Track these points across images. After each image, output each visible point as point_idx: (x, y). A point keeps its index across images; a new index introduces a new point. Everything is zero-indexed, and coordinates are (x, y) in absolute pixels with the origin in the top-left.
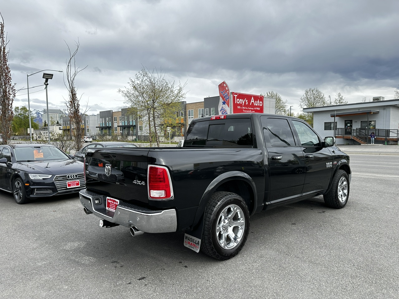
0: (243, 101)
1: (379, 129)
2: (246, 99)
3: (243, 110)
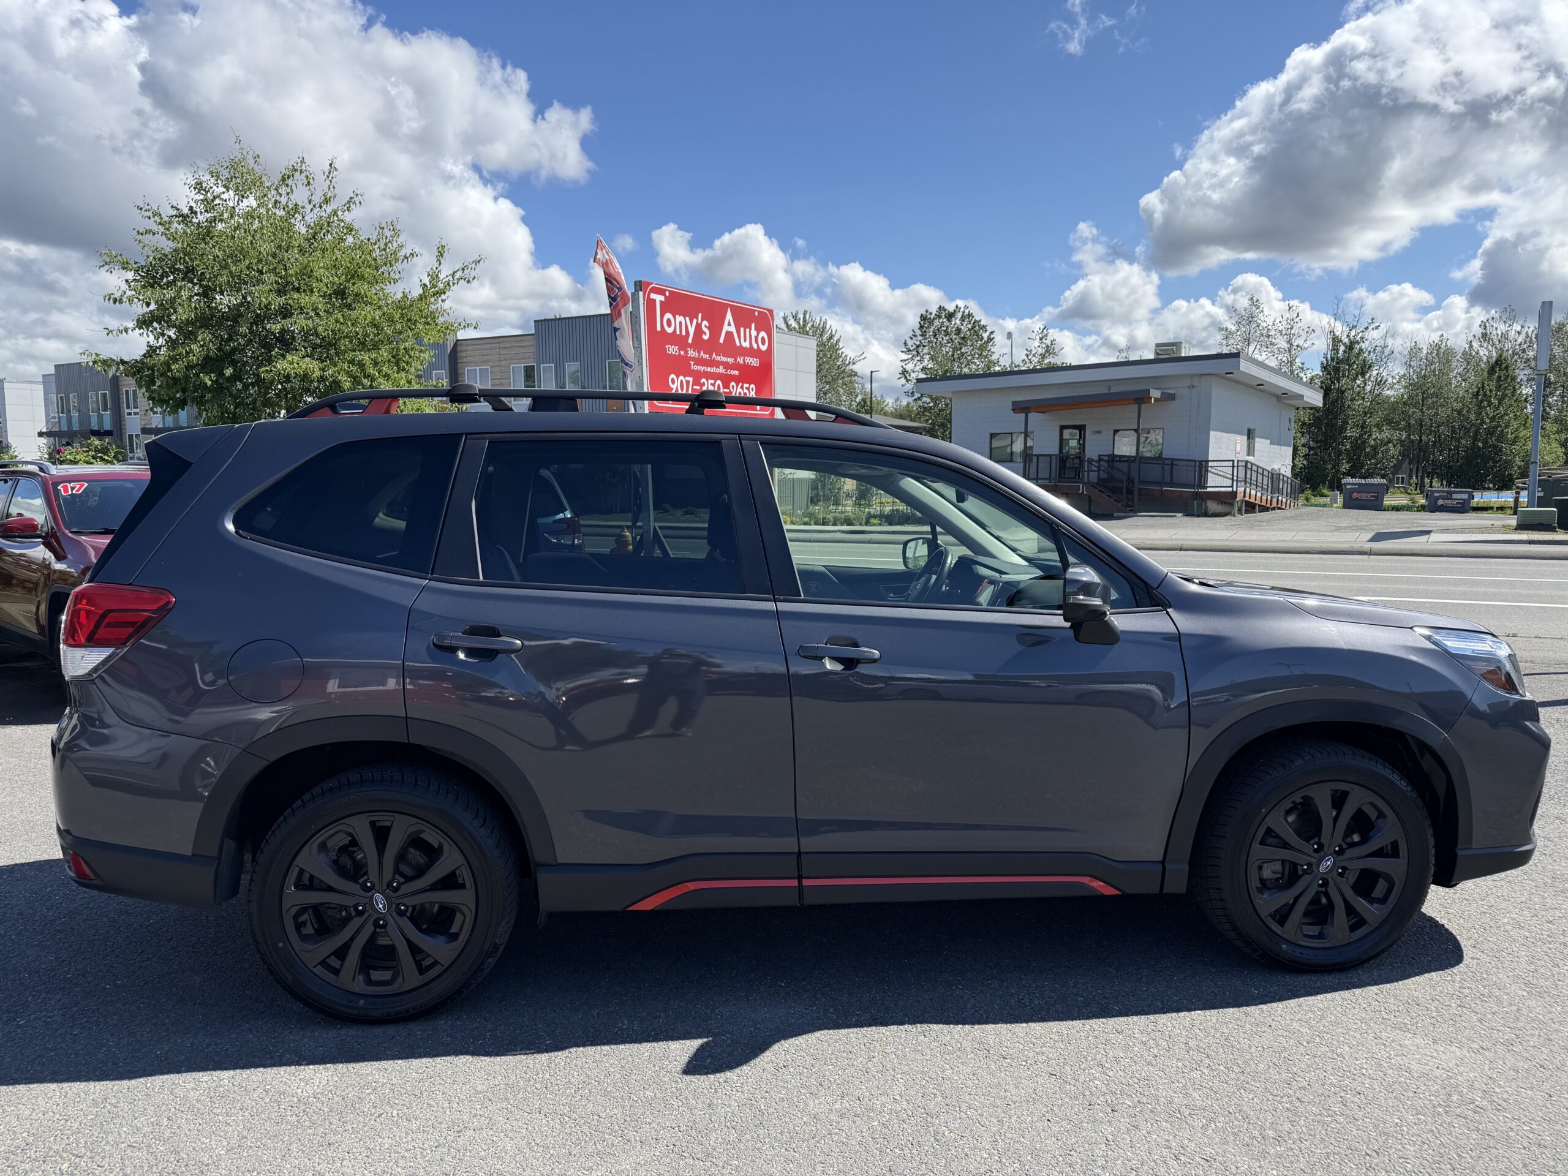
0: (691, 323)
1: (1172, 460)
2: (700, 315)
3: (692, 363)
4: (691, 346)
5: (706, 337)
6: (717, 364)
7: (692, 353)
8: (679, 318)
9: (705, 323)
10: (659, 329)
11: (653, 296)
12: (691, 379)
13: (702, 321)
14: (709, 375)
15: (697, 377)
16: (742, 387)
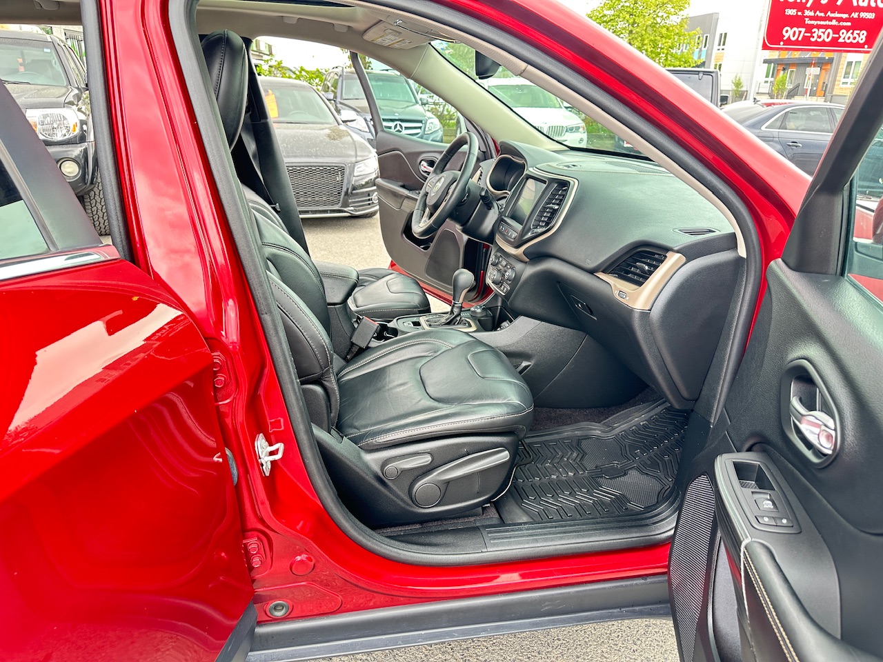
3: (807, 19)
4: (808, 9)
5: (823, 2)
6: (831, 19)
7: (807, 13)
12: (803, 30)
14: (819, 27)
15: (809, 28)
16: (852, 33)
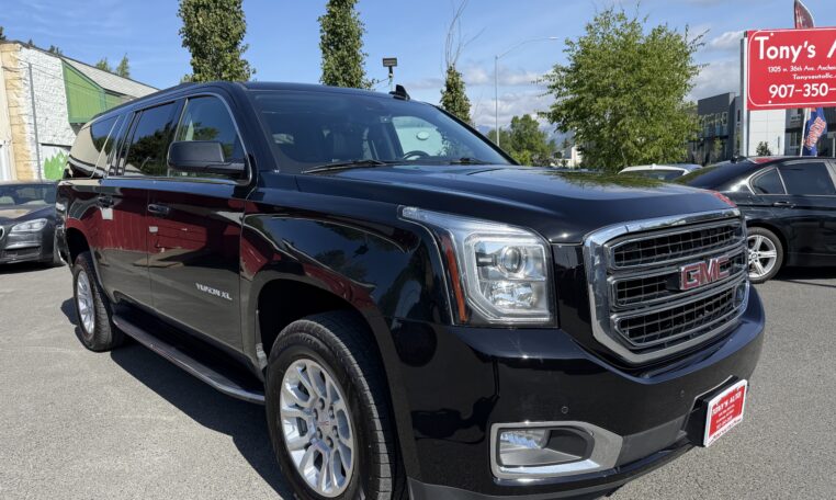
0: (796, 49)
2: (806, 43)
3: (795, 75)
4: (794, 64)
5: (810, 56)
6: (823, 73)
7: (793, 69)
8: (782, 48)
9: (813, 47)
10: (762, 57)
11: (757, 39)
12: (793, 86)
13: (809, 45)
14: (811, 82)
15: (800, 84)
